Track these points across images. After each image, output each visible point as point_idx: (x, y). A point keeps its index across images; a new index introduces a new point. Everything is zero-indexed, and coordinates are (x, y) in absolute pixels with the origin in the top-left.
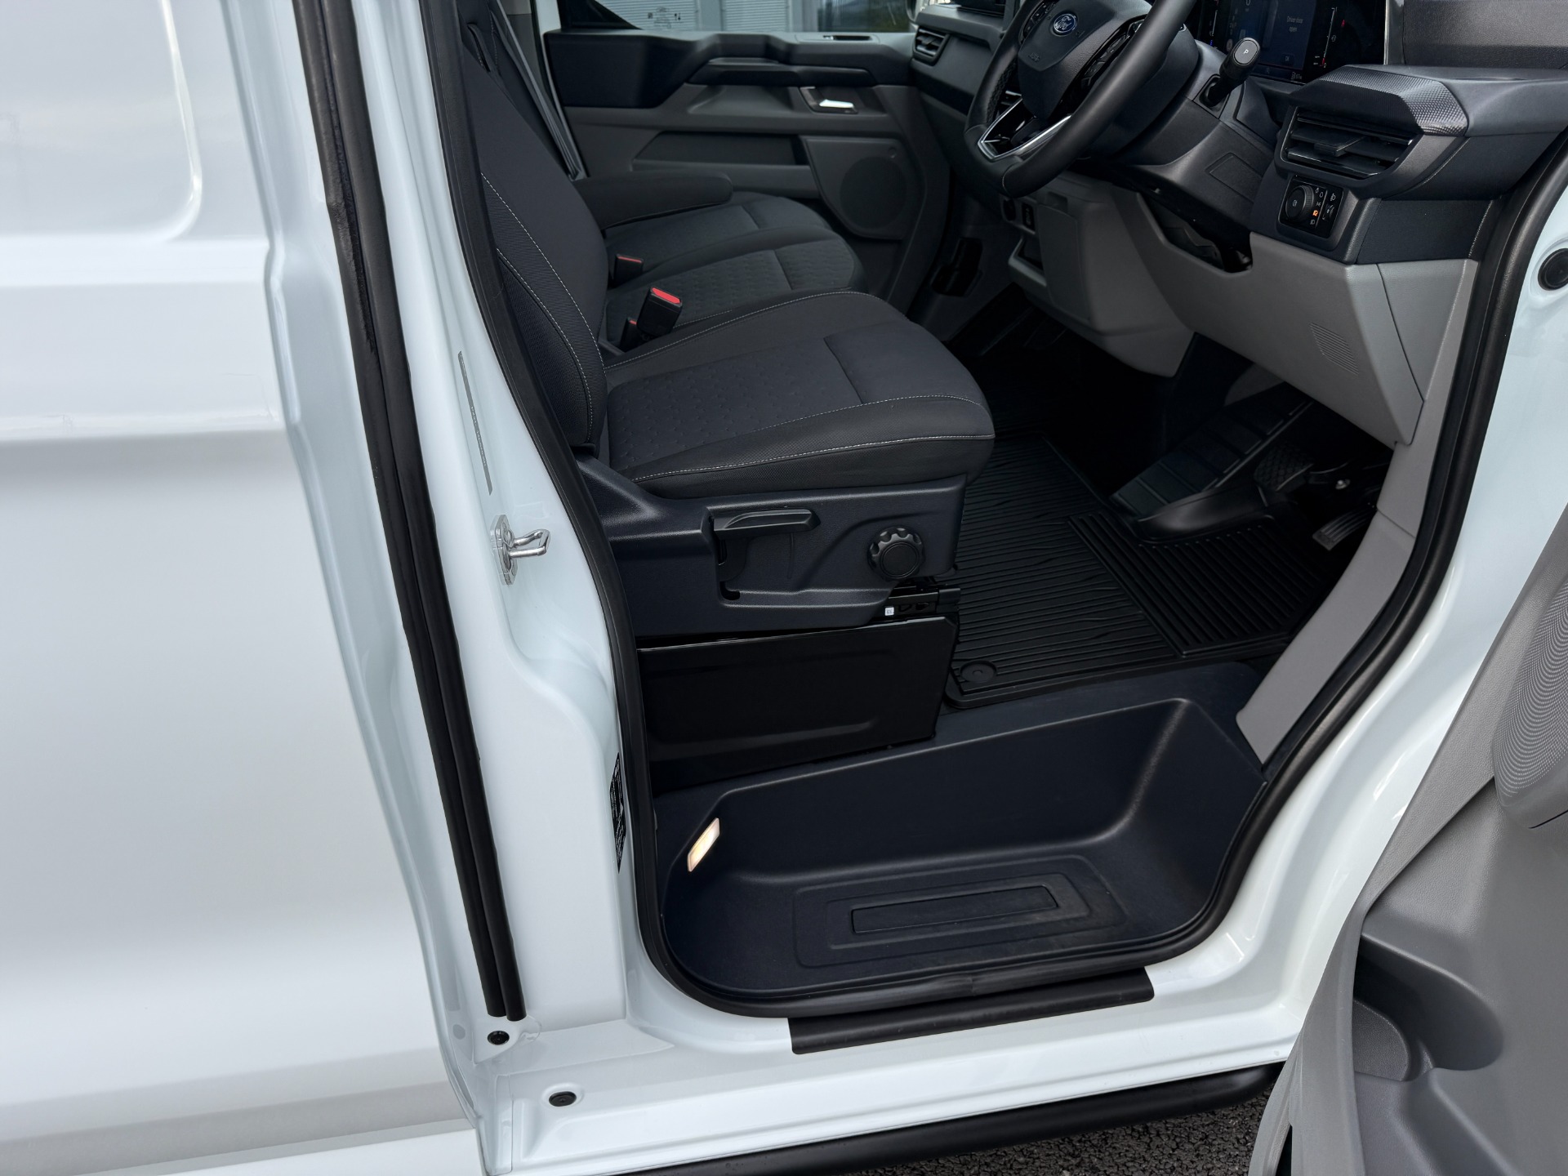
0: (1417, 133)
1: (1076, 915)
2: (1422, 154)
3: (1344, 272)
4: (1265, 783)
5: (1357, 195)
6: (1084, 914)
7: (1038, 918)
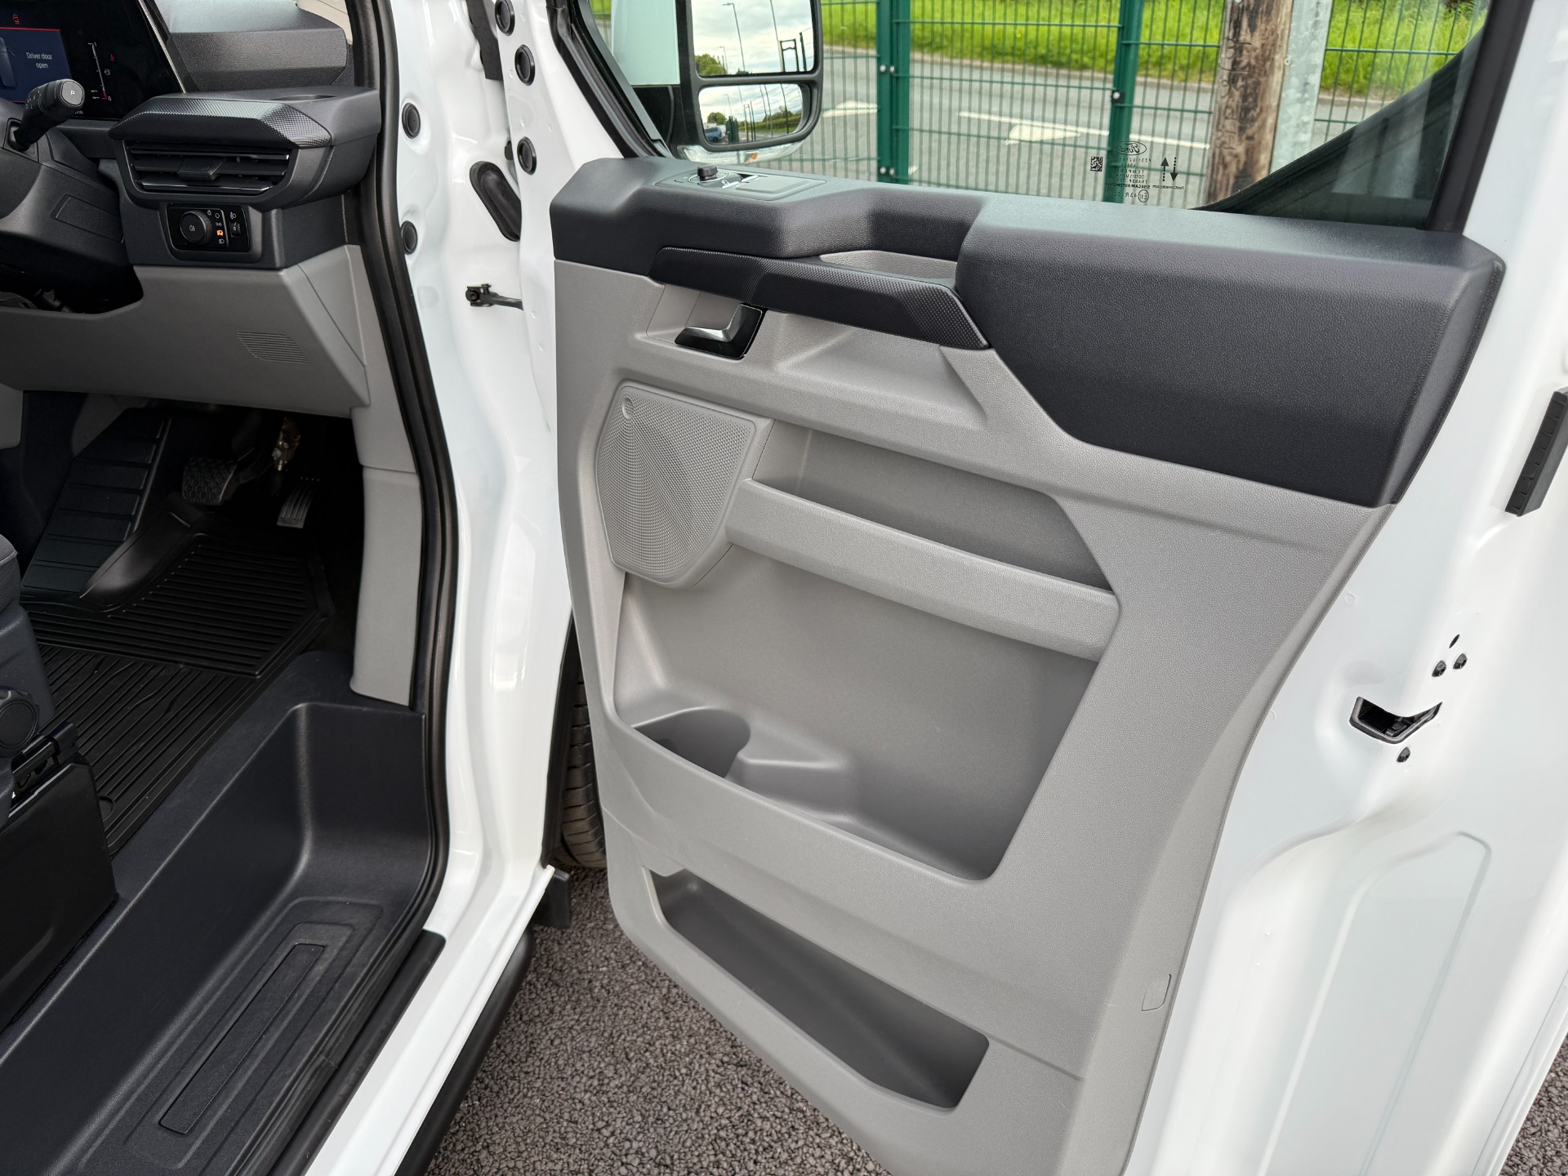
0: (291, 147)
1: (344, 939)
2: (305, 166)
3: (279, 276)
4: (424, 716)
5: (256, 207)
6: (348, 932)
7: (320, 968)
